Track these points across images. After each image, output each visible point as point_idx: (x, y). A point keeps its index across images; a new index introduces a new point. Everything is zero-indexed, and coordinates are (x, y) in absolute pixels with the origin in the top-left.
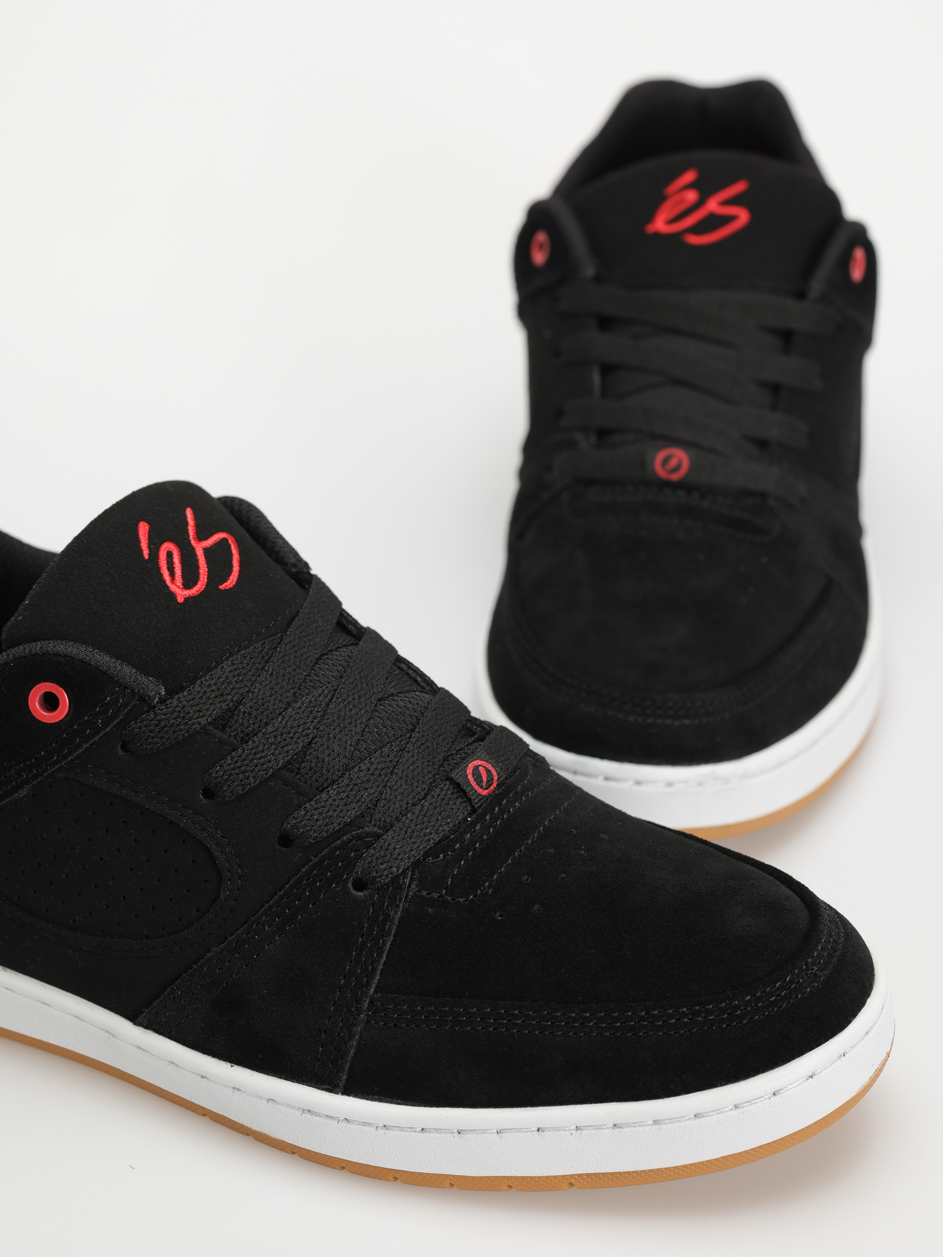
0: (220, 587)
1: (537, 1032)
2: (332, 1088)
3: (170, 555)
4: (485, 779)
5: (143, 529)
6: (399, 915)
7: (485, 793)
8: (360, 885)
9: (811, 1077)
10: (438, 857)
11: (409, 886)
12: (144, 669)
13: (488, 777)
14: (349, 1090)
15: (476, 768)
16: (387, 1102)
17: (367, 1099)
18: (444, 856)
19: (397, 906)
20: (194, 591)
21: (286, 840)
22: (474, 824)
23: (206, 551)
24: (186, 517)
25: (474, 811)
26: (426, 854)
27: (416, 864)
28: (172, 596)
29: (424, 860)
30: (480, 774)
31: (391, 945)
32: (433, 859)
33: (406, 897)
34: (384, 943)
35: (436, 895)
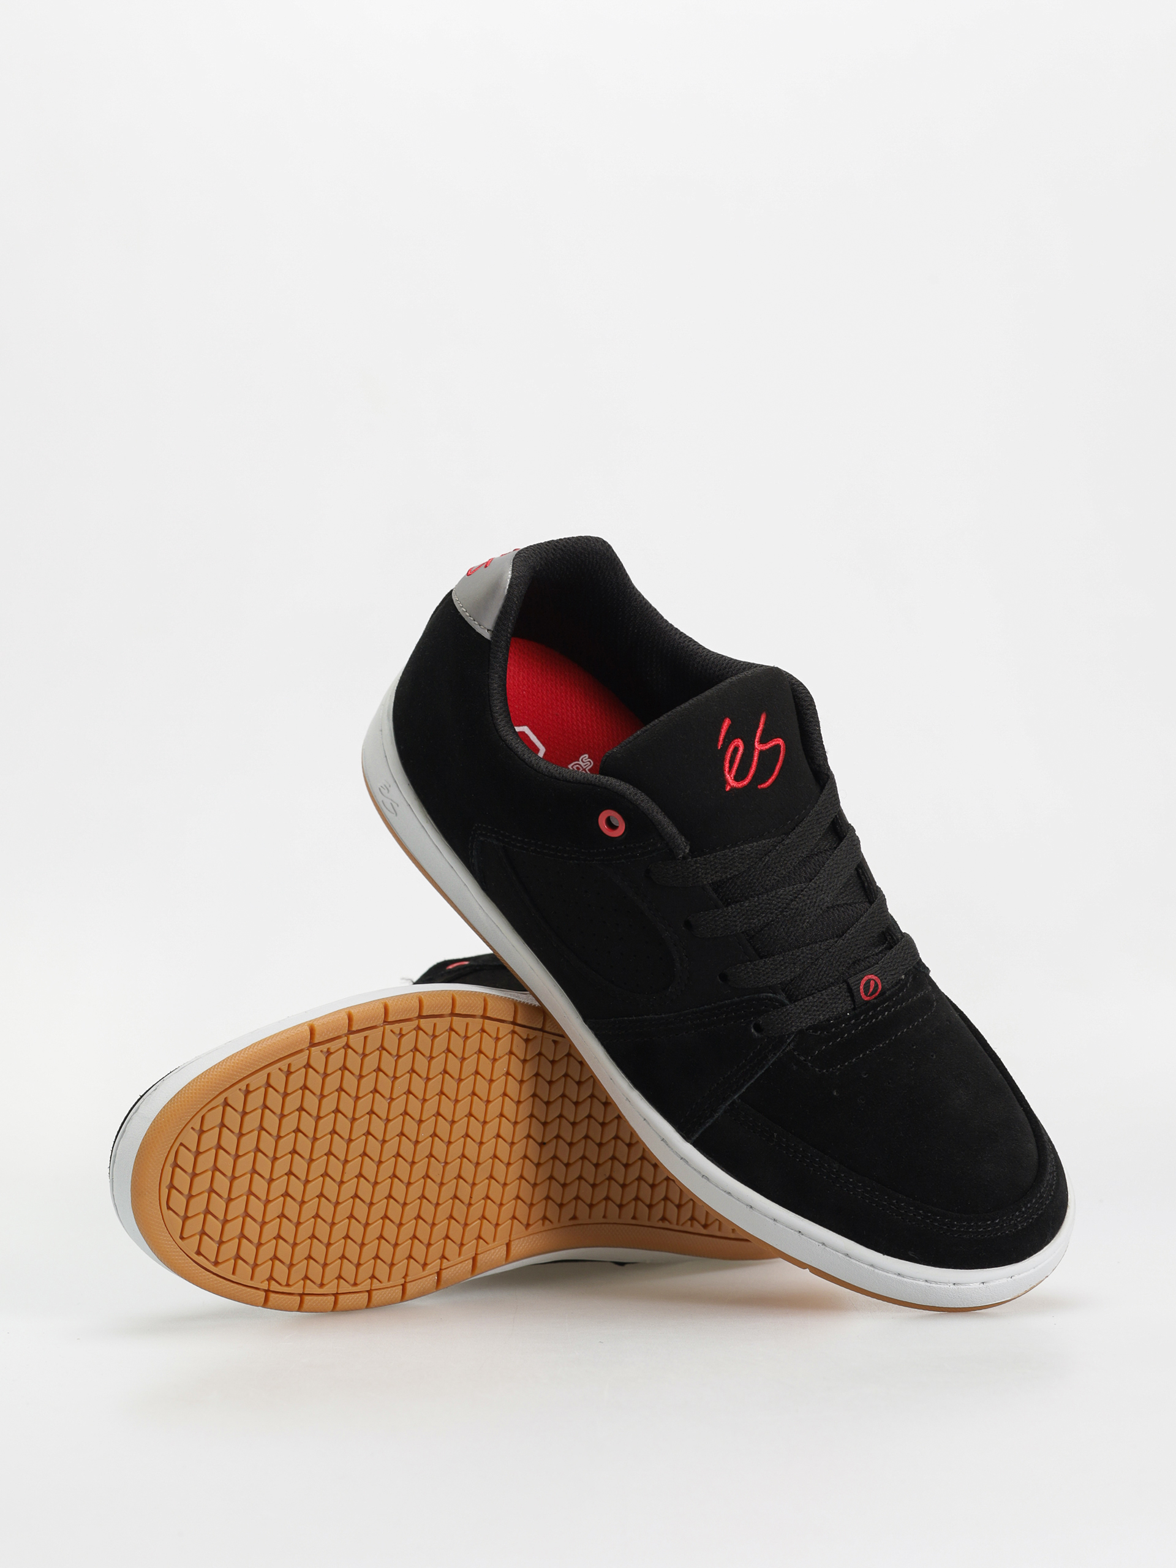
0: (759, 787)
1: (825, 1177)
2: (687, 1137)
3: (736, 750)
4: (871, 990)
5: (727, 723)
6: (774, 1060)
7: (867, 999)
8: (758, 1028)
9: (983, 1283)
10: (816, 1032)
11: (789, 1044)
12: (682, 832)
13: (875, 987)
14: (697, 1145)
15: (868, 982)
16: (716, 1165)
17: (705, 1156)
18: (820, 1034)
19: (775, 1054)
20: (740, 785)
21: (724, 977)
22: (850, 1019)
23: (761, 752)
24: (759, 721)
25: (854, 1009)
26: (810, 1028)
27: (801, 1032)
28: (725, 782)
29: (807, 1030)
30: (869, 986)
31: (761, 1075)
32: (813, 1032)
33: (784, 1050)
34: (757, 1073)
35: (802, 1058)
